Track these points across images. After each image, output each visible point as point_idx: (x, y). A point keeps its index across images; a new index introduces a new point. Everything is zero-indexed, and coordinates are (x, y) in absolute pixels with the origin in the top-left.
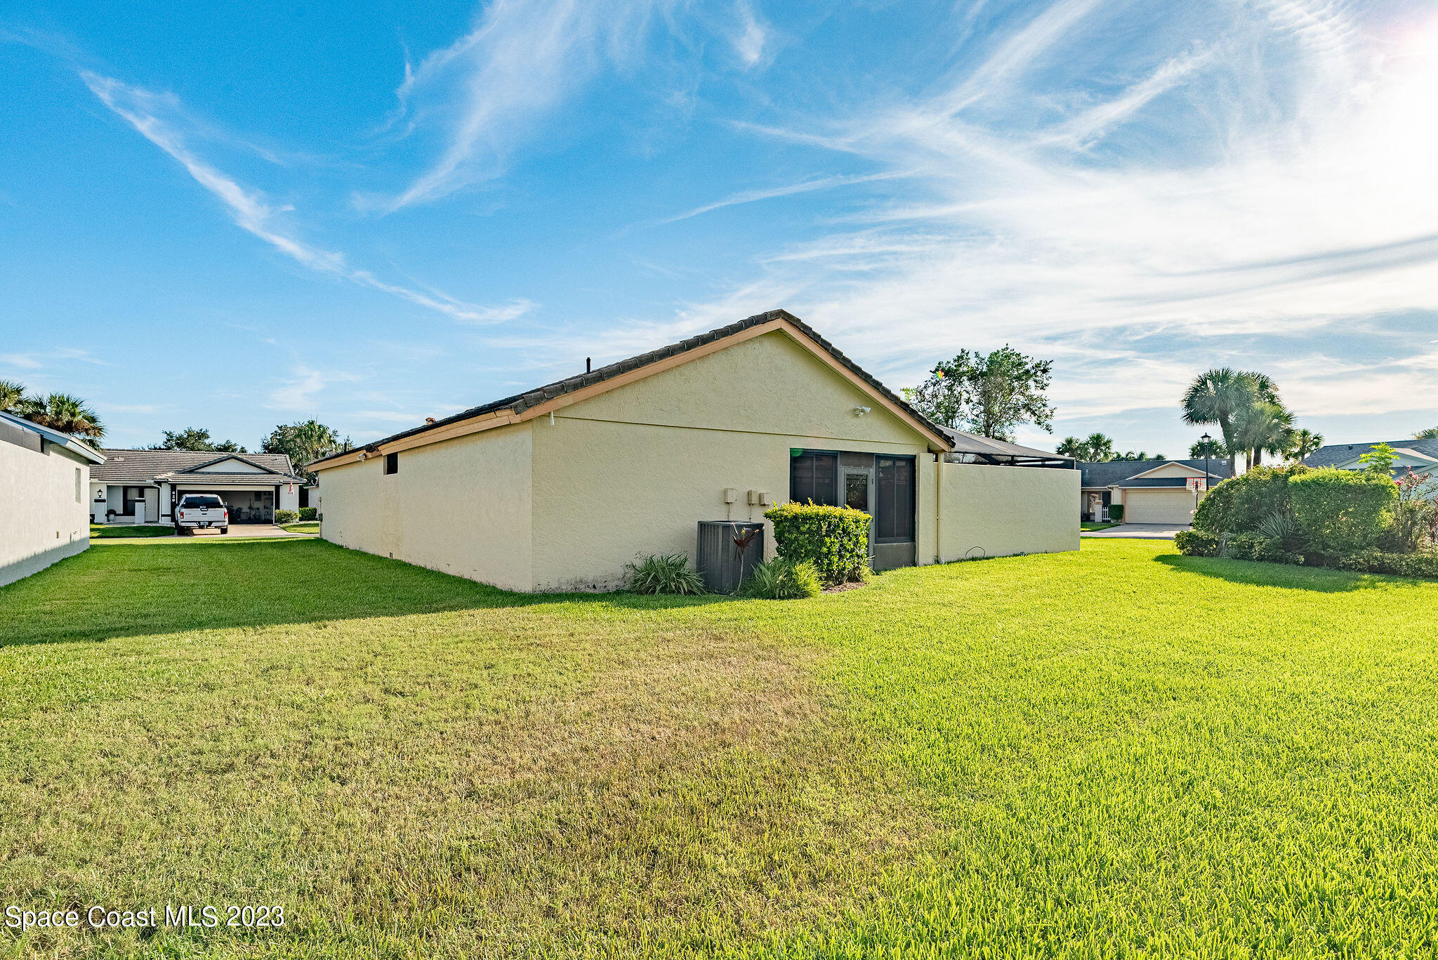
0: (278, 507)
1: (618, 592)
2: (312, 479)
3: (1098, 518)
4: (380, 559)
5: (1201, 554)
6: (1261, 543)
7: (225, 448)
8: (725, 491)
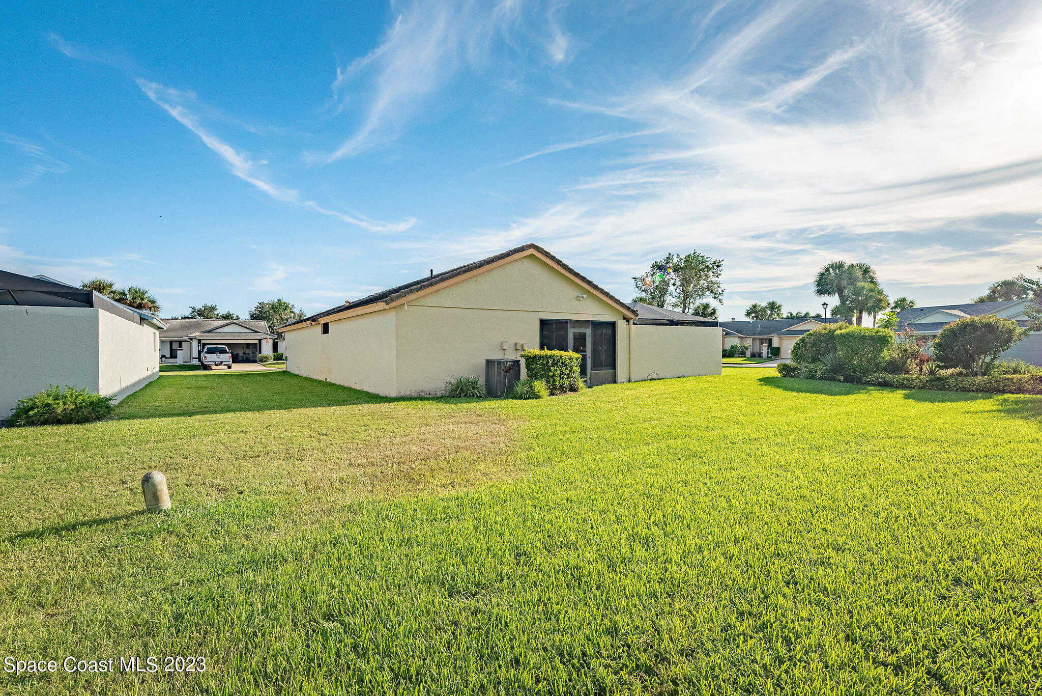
0: (260, 352)
1: (442, 397)
2: (280, 336)
3: (765, 355)
4: (320, 381)
5: (791, 376)
6: (821, 369)
7: (226, 317)
8: (502, 343)
